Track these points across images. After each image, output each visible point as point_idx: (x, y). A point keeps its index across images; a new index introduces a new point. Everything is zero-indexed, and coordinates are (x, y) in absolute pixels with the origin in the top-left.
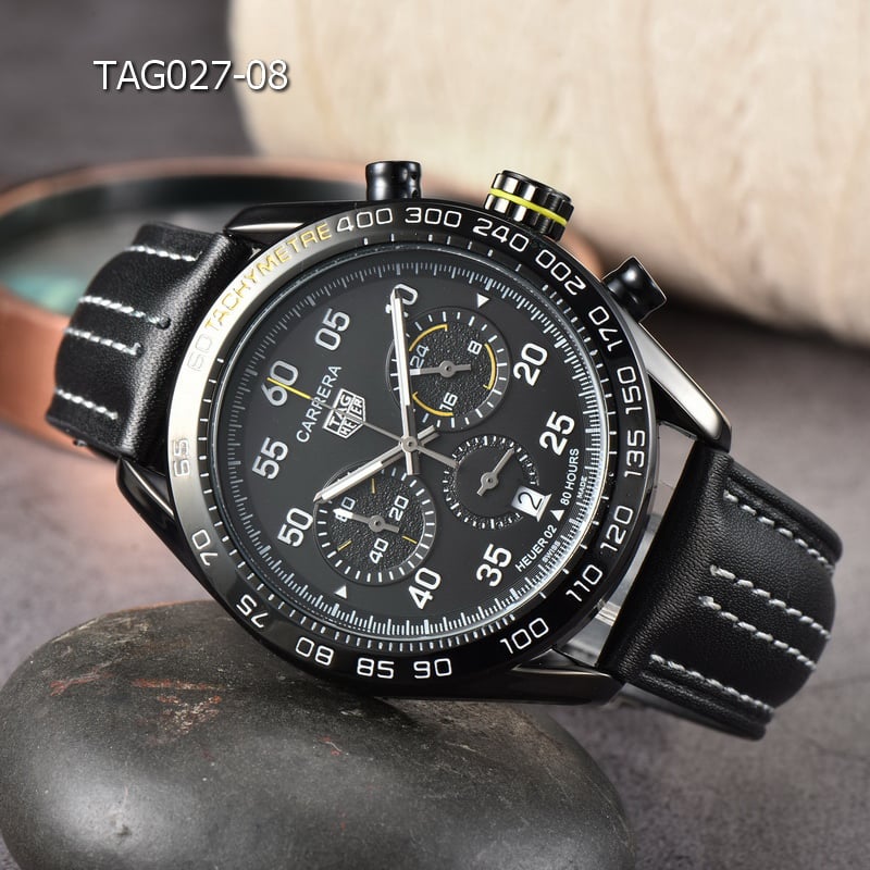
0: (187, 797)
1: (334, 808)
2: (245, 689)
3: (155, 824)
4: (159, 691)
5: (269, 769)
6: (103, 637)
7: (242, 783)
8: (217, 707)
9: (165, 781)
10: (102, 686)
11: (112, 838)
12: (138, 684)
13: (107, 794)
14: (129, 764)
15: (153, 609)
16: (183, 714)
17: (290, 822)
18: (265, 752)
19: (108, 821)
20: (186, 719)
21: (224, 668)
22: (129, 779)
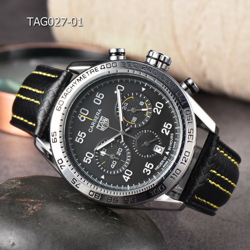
0: (32, 234)
1: (76, 237)
2: (49, 201)
3: (22, 242)
4: (24, 202)
5: (57, 225)
6: (7, 186)
7: (48, 229)
8: (41, 206)
9: (25, 229)
10: (6, 200)
11: (9, 246)
12: (17, 200)
13: (8, 233)
14: (14, 224)
15: (22, 178)
16: (31, 209)
17: (63, 240)
18: (55, 220)
19: (8, 241)
20: (31, 210)
21: (43, 195)
22: (14, 228)
